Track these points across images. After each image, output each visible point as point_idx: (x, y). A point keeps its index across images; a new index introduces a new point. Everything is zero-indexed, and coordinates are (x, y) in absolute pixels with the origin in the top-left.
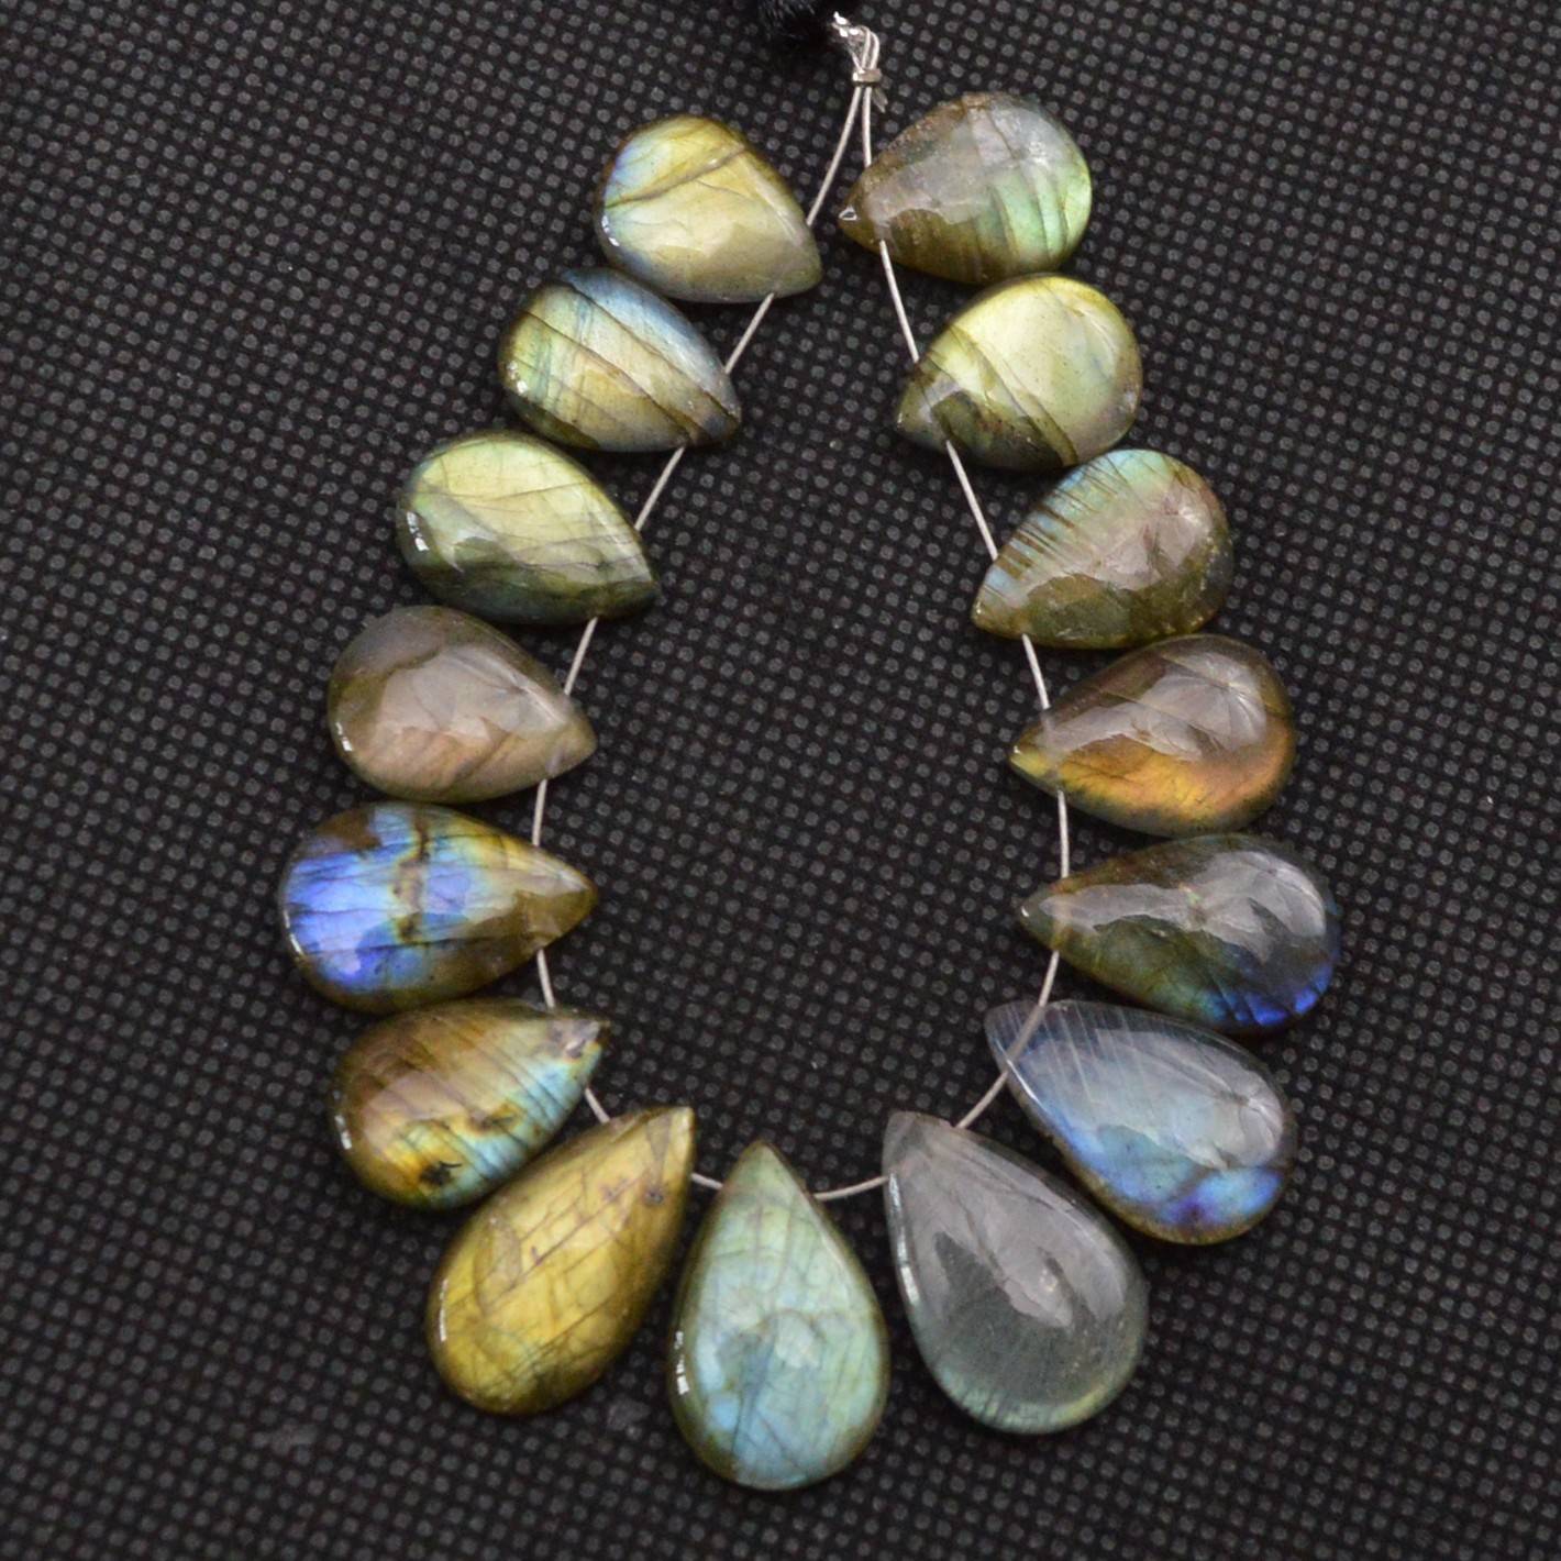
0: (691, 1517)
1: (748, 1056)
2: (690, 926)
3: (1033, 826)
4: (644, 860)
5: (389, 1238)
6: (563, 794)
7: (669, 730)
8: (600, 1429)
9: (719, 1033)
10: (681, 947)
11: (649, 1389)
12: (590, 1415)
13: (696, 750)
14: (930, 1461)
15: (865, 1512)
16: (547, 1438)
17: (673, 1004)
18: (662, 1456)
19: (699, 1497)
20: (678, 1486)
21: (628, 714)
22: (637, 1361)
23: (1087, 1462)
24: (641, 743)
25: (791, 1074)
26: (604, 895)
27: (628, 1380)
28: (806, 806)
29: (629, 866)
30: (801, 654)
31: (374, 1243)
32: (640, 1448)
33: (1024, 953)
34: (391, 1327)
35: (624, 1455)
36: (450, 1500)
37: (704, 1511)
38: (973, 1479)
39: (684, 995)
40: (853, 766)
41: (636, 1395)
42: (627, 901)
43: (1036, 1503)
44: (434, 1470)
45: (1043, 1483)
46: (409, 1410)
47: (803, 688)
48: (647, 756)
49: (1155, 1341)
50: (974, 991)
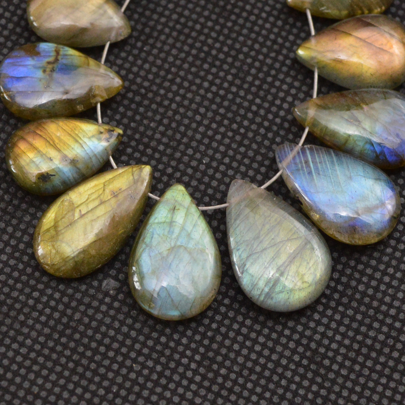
0: (131, 327)
1: (178, 155)
2: (160, 104)
3: (303, 83)
4: (145, 78)
5: (24, 206)
6: (116, 51)
7: (161, 32)
8: (99, 289)
9: (167, 145)
10: (155, 112)
11: (121, 276)
12: (95, 283)
13: (171, 41)
14: (233, 320)
15: (204, 336)
16: (77, 290)
17: (149, 133)
18: (123, 302)
19: (135, 320)
20: (128, 315)
21: (145, 25)
22: (118, 265)
23: (300, 328)
24: (149, 36)
25: (194, 163)
26: (128, 90)
27: (113, 272)
28: (212, 65)
29: (139, 80)
30: (217, 10)
31: (17, 208)
32: (114, 298)
33: (294, 129)
34: (20, 240)
35: (107, 300)
36: (33, 308)
37: (138, 325)
38: (251, 329)
39: (154, 130)
40: (233, 53)
41: (116, 278)
42: (136, 93)
43: (277, 342)
44: (29, 296)
45: (281, 334)
46: (22, 272)
47: (216, 22)
48: (151, 41)
49: (333, 284)
50: (273, 141)
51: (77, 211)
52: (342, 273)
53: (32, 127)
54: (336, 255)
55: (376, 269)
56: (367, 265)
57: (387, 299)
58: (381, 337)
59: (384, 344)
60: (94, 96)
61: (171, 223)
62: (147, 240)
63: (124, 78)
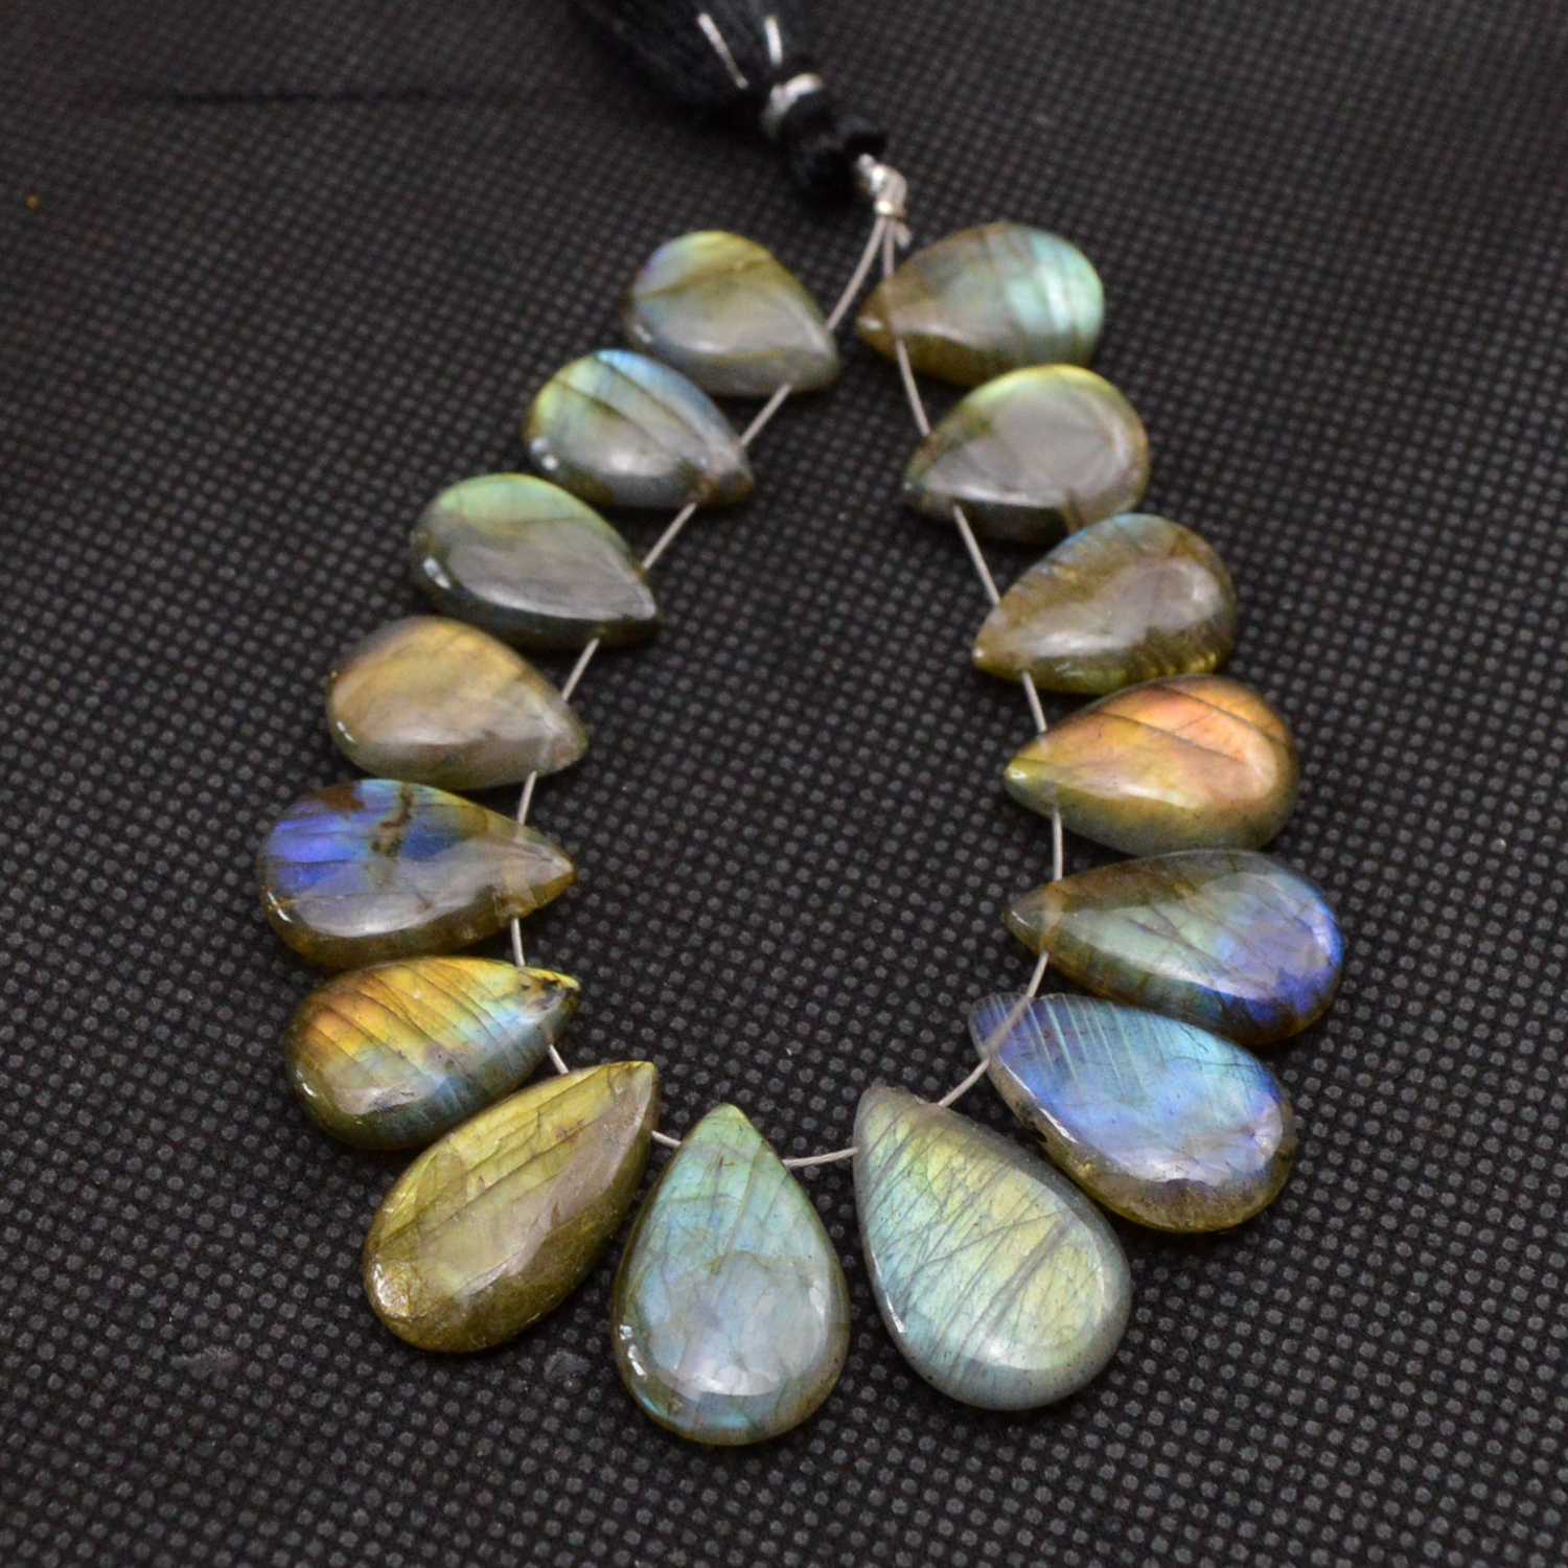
0: (624, 1469)
1: (721, 1038)
2: (669, 919)
3: (1026, 850)
4: (628, 859)
5: (335, 1181)
6: (553, 796)
7: (663, 747)
8: (536, 1377)
9: (692, 1017)
10: (659, 938)
11: (593, 1344)
12: (527, 1364)
13: (687, 766)
14: (888, 1439)
15: (814, 1482)
16: (480, 1383)
17: (646, 989)
18: (600, 1408)
19: (635, 1450)
20: (614, 1438)
21: (622, 732)
22: (581, 1315)
23: (1060, 1451)
24: (634, 758)
25: (763, 1057)
26: (587, 888)
27: (572, 1335)
28: (795, 819)
29: (613, 864)
30: (800, 688)
31: (317, 1186)
32: (577, 1399)
33: (1011, 963)
34: (327, 1266)
35: (560, 1403)
36: (370, 1432)
37: (642, 1464)
38: (934, 1460)
39: (657, 982)
40: (846, 787)
41: (579, 1349)
42: (607, 895)
43: (1004, 1489)
44: (357, 1403)
45: (1013, 1469)
46: (337, 1345)
47: (799, 716)
48: (639, 769)
49: (1137, 1337)
50: (960, 994)
51: (473, 1181)
52: (1159, 1308)
53: (349, 983)
54: (1139, 1263)
55: (1244, 1293)
56: (1222, 1285)
57: (1280, 1366)
58: (1272, 1463)
59: (1280, 1478)
60: (503, 902)
61: (715, 1199)
62: (656, 1244)
63: (577, 859)
